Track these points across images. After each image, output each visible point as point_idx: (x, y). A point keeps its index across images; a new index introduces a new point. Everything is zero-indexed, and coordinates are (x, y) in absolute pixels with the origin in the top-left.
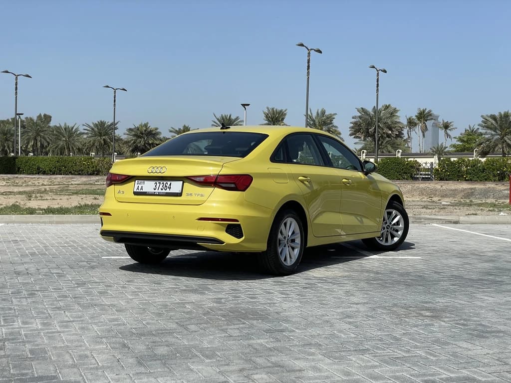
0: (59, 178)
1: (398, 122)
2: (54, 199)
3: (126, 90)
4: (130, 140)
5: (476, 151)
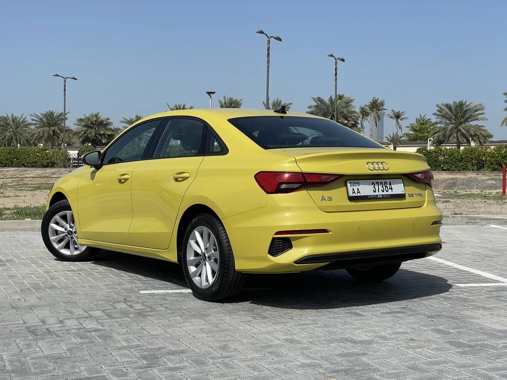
0: (11, 171)
1: (353, 112)
2: (17, 196)
3: (76, 79)
4: (80, 130)
5: (430, 140)
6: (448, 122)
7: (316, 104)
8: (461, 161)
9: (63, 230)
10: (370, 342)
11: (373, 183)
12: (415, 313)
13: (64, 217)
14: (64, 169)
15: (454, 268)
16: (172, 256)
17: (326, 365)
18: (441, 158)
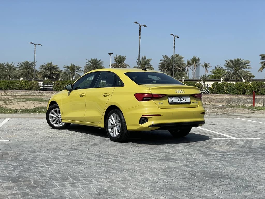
0: (9, 92)
1: (183, 63)
2: (19, 104)
3: (41, 45)
4: (42, 71)
5: (222, 78)
6: (231, 69)
7: (164, 59)
8: (235, 89)
9: (55, 116)
10: (174, 153)
11: (178, 98)
12: (193, 146)
13: (56, 111)
14: (36, 91)
15: (214, 133)
16: (102, 125)
17: (158, 158)
18: (225, 88)
